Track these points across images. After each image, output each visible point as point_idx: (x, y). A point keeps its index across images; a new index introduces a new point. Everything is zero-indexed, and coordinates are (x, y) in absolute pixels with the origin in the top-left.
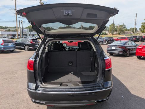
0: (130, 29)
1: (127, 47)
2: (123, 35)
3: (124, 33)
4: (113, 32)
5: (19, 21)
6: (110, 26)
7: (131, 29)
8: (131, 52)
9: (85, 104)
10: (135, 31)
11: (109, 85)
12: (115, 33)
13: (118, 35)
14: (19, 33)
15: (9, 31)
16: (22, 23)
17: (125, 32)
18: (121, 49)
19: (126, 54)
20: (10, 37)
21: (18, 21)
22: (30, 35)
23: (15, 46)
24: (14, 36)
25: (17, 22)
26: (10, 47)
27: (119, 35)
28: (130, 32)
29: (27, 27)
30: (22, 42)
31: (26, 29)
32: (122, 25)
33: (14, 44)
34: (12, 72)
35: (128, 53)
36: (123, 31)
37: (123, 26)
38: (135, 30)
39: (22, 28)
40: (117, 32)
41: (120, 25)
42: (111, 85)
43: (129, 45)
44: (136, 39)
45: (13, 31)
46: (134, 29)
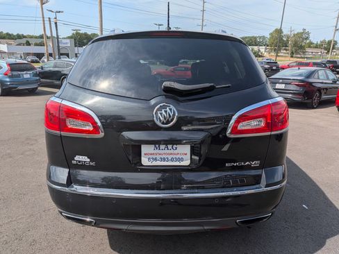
0: (319, 43)
1: (314, 84)
2: (302, 58)
3: (304, 53)
4: (277, 50)
5: (49, 18)
6: (271, 34)
7: (321, 42)
8: (324, 97)
9: (206, 228)
10: (333, 48)
11: (278, 177)
12: (282, 53)
13: (288, 59)
14: (51, 51)
15: (28, 44)
16: (56, 23)
17: (308, 50)
18: (298, 88)
19: (309, 101)
20: (30, 59)
21: (46, 19)
22: (76, 54)
23: (38, 78)
24: (40, 56)
25: (44, 21)
26: (27, 82)
27: (292, 57)
28: (319, 50)
29: (70, 35)
30: (56, 69)
31: (68, 41)
32: (302, 33)
33: (36, 75)
34: (28, 139)
35: (316, 100)
36: (302, 47)
37: (303, 36)
38: (334, 46)
39: (58, 38)
40: (286, 50)
41: (296, 33)
42: (284, 177)
43: (318, 78)
44: (333, 67)
45: (36, 45)
46: (330, 42)
